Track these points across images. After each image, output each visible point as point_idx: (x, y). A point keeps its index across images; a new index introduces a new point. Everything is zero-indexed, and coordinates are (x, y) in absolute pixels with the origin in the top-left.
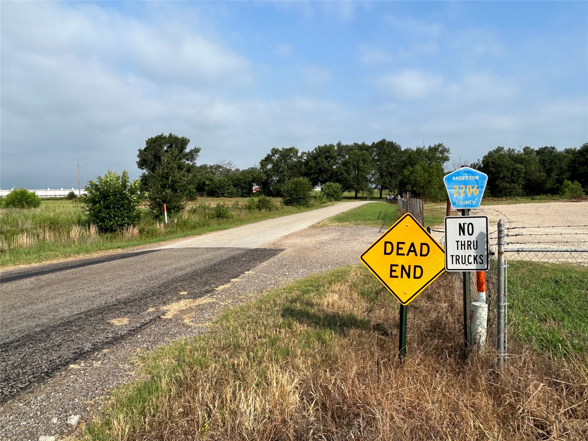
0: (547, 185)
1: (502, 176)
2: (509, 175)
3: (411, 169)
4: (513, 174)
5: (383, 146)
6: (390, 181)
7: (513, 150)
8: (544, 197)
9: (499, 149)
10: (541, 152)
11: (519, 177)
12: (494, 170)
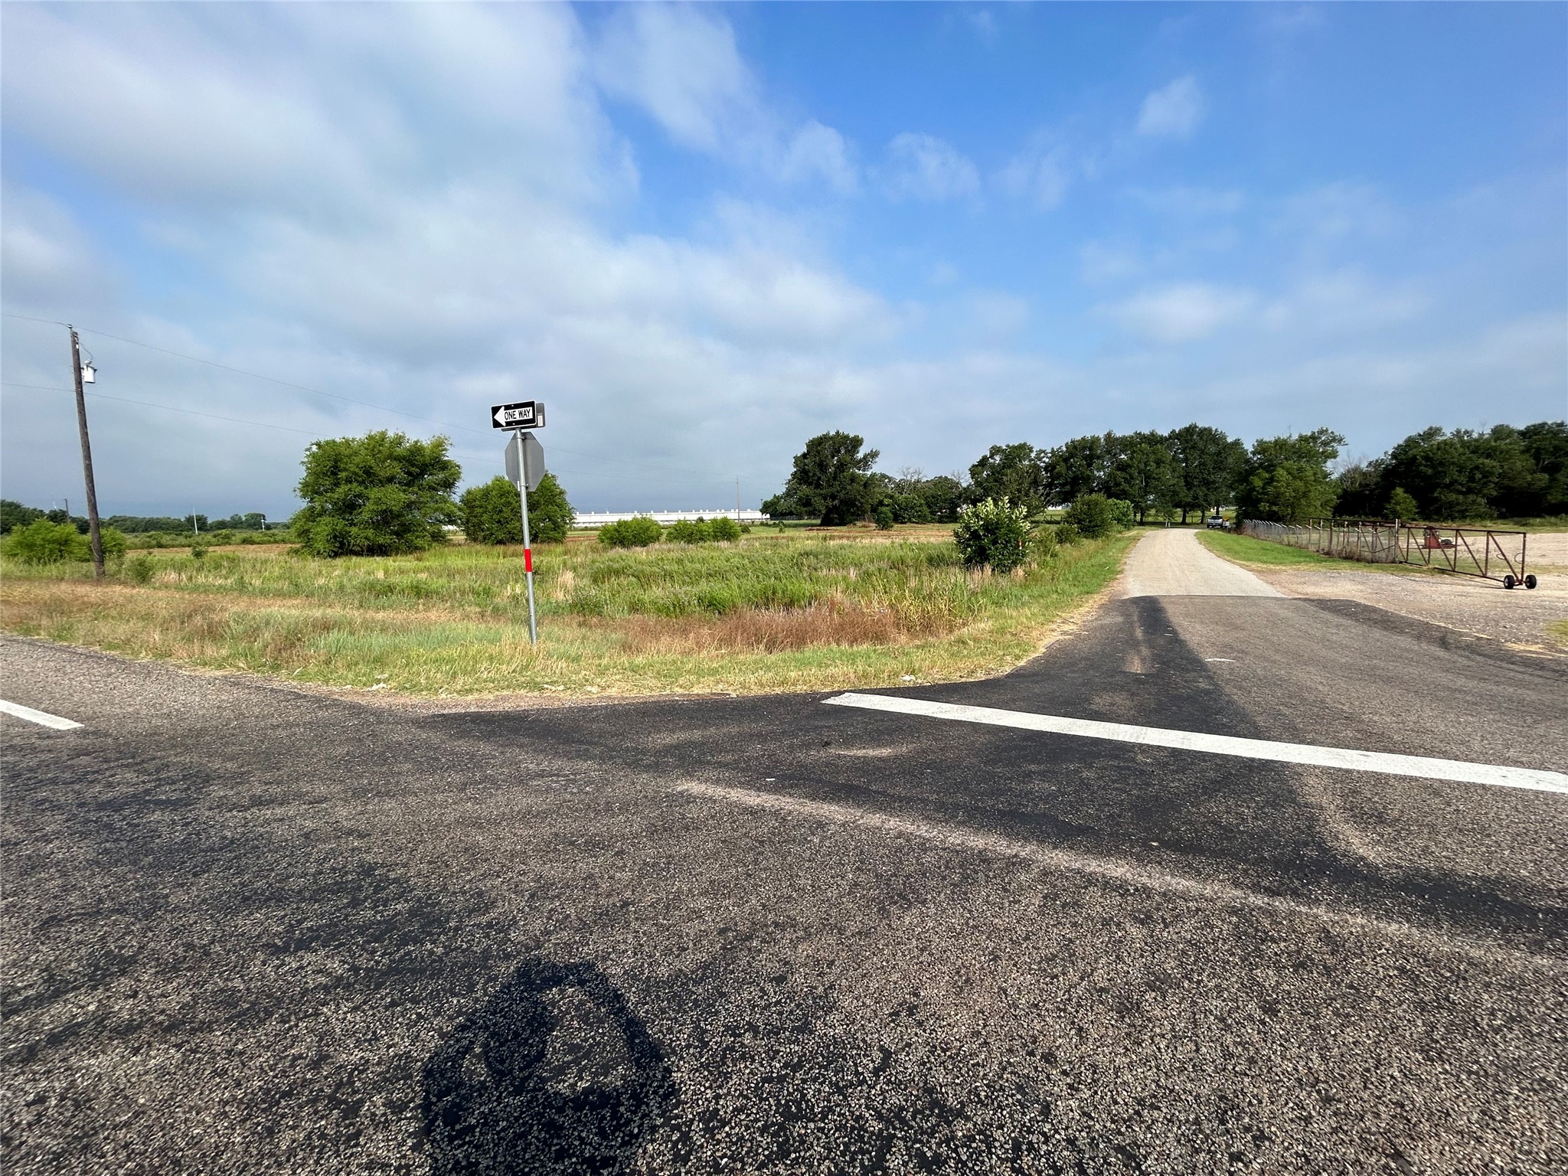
0: (1549, 498)
1: (1447, 480)
2: (1463, 479)
3: (1267, 475)
4: (1472, 479)
5: (1192, 435)
6: (1206, 495)
7: (1466, 432)
8: (1553, 519)
9: (1432, 433)
10: (1532, 433)
11: (1485, 483)
12: (1430, 471)
